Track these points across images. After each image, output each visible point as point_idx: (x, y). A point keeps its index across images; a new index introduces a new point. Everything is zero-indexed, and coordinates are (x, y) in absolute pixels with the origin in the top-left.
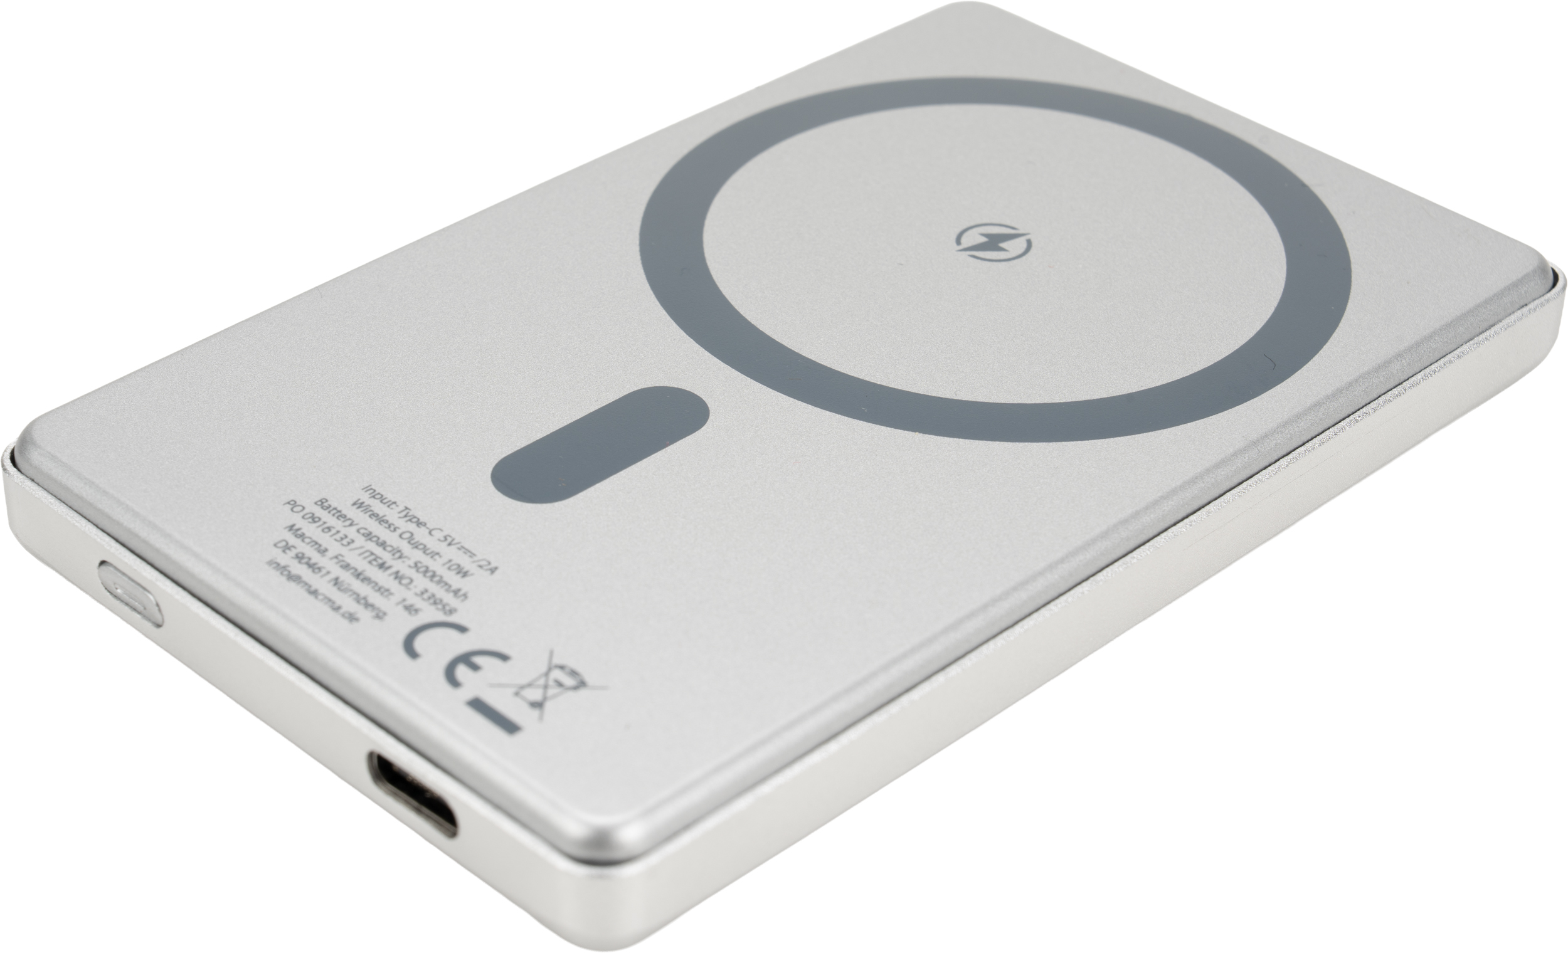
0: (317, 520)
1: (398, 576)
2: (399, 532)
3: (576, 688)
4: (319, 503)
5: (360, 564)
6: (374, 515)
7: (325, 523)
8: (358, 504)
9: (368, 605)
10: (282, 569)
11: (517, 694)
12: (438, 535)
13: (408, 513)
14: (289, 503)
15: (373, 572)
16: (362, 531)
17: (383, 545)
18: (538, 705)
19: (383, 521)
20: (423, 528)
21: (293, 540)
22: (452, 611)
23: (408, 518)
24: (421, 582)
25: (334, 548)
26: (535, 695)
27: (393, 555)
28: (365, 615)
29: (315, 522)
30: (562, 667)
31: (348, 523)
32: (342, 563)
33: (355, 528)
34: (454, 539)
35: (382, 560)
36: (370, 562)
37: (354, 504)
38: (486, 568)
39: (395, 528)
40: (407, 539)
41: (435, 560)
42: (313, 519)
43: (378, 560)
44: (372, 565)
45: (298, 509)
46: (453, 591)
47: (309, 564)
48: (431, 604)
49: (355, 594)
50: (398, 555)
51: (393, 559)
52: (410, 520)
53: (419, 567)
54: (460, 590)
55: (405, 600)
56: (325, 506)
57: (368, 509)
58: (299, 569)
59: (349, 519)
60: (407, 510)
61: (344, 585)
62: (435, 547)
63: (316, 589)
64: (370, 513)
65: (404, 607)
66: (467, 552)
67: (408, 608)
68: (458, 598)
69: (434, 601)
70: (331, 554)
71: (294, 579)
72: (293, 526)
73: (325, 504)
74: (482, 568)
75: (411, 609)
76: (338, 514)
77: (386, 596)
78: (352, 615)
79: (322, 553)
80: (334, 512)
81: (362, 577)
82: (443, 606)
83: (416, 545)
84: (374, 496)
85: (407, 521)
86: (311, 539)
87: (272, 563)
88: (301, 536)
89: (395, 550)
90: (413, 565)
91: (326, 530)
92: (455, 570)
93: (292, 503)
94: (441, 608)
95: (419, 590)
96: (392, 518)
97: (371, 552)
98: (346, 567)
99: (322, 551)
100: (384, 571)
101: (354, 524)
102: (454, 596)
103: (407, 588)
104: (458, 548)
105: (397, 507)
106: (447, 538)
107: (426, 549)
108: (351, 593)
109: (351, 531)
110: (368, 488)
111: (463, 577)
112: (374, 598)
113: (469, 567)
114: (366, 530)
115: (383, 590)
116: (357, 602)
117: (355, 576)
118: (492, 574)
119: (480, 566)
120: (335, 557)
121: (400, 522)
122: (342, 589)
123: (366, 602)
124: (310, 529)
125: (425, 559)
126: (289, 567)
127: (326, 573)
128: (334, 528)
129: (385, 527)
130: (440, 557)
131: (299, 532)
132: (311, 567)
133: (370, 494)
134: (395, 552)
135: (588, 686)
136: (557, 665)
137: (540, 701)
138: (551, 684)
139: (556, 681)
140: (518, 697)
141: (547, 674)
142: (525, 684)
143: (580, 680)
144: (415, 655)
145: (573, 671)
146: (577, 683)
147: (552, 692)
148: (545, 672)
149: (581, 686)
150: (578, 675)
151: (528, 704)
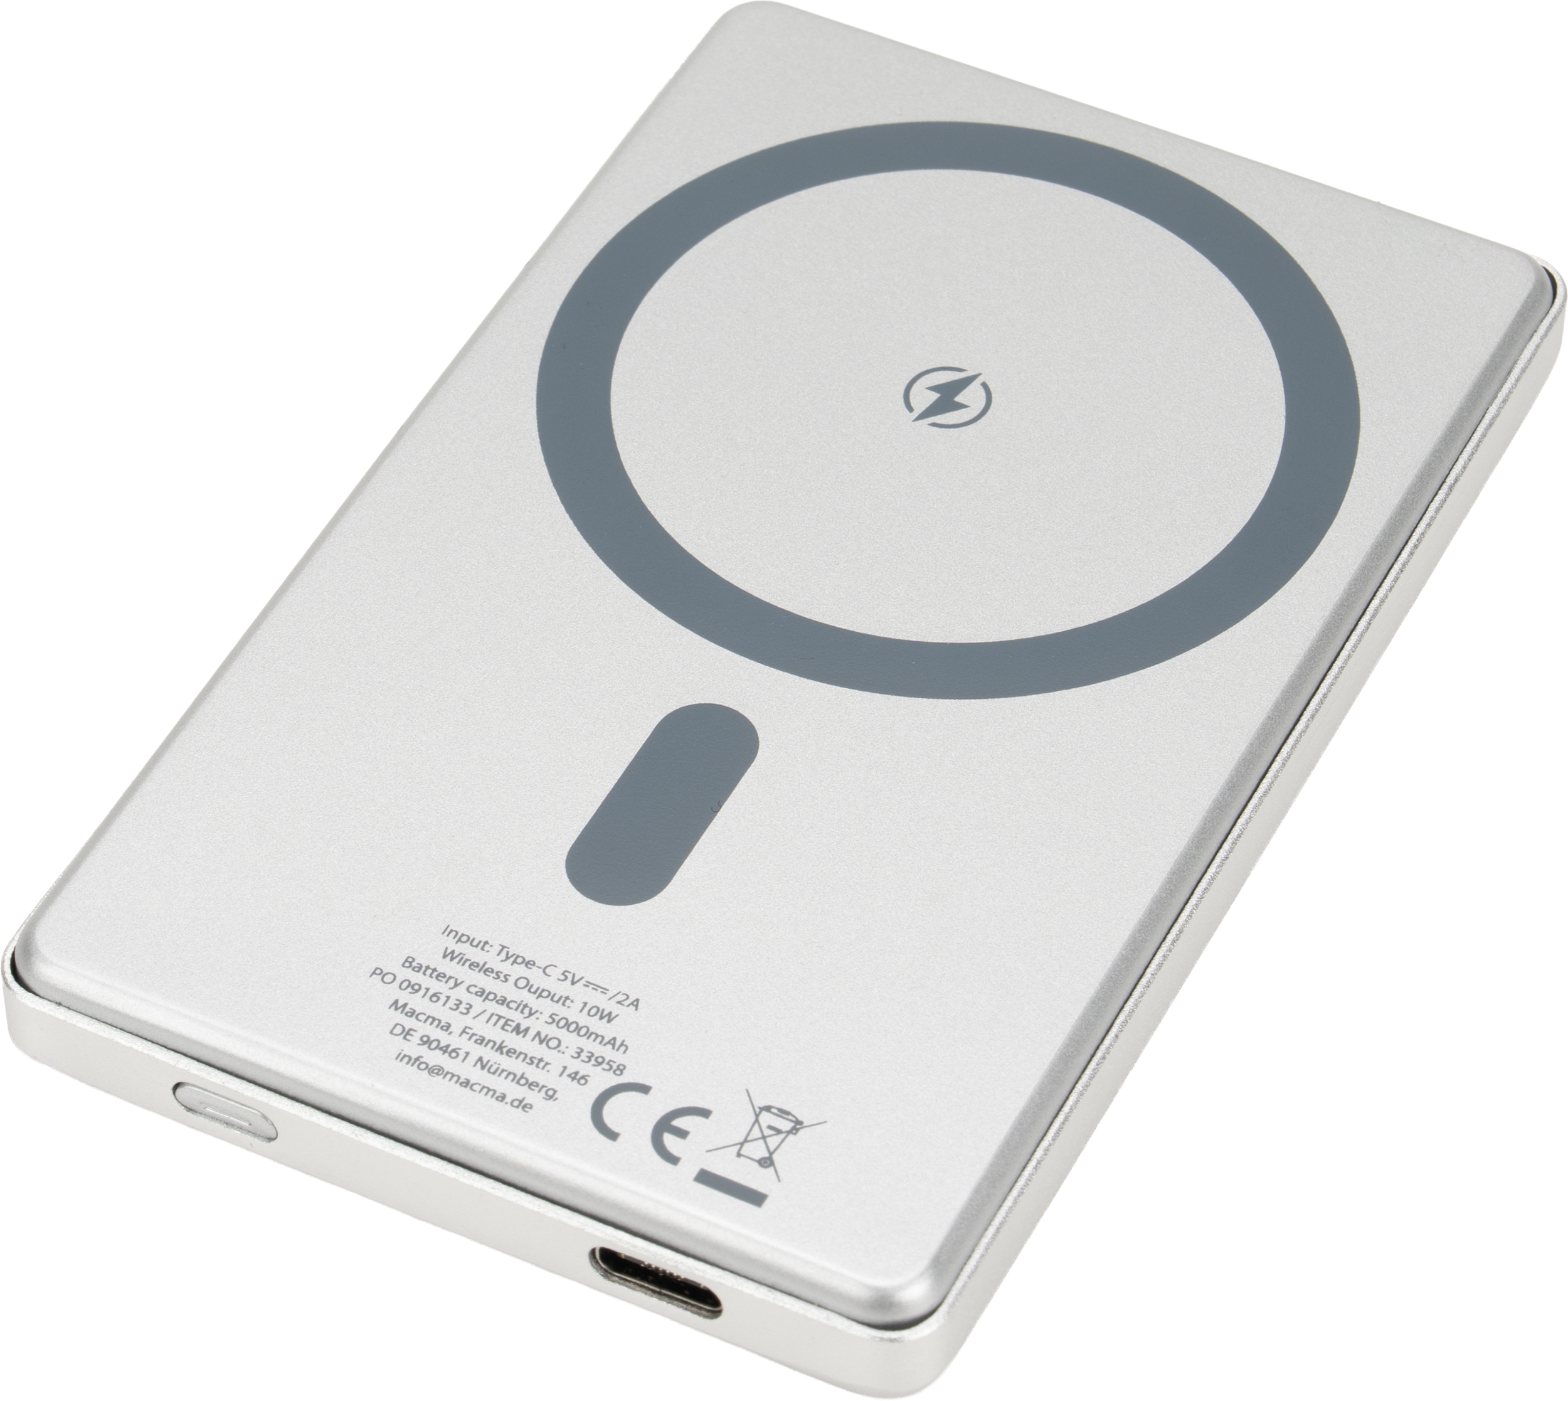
0: (416, 987)
1: (543, 1040)
2: (512, 980)
3: (794, 1131)
4: (407, 964)
5: (495, 1033)
6: (473, 965)
7: (428, 989)
8: (449, 955)
9: (531, 1085)
10: (417, 1061)
11: (739, 1155)
12: (555, 973)
13: (508, 952)
14: (374, 973)
15: (513, 1041)
16: (473, 989)
17: (503, 1001)
18: (767, 1162)
19: (487, 970)
20: (534, 968)
21: (409, 1023)
22: (621, 1070)
23: (512, 959)
24: (571, 1041)
25: (458, 1021)
26: (757, 1150)
27: (522, 1012)
28: (534, 1097)
29: (417, 991)
30: (768, 1109)
31: (452, 983)
32: (474, 1038)
33: (463, 988)
34: (574, 975)
35: (513, 1021)
36: (503, 1028)
37: (445, 956)
38: (626, 1003)
39: (505, 976)
40: (525, 987)
41: (569, 1007)
42: (412, 988)
43: (509, 1022)
44: (507, 1031)
45: (388, 978)
46: (609, 1042)
47: (441, 1049)
48: (594, 1065)
49: (510, 1073)
50: (527, 1011)
51: (525, 1018)
52: (515, 962)
53: (557, 1020)
54: (614, 1039)
55: (565, 1068)
56: (415, 967)
57: (462, 958)
58: (435, 1058)
59: (450, 977)
60: (504, 947)
61: (491, 1066)
62: (562, 989)
63: (466, 1079)
64: (468, 963)
65: (569, 1076)
66: (596, 987)
67: (574, 1076)
68: (618, 1050)
69: (596, 1060)
70: (456, 1028)
71: (436, 1071)
72: (396, 1002)
73: (414, 964)
74: (623, 1005)
75: (578, 1077)
76: (435, 974)
77: (543, 1068)
78: (521, 1102)
79: (446, 1030)
80: (429, 972)
81: (505, 1050)
82: (608, 1063)
83: (540, 993)
84: (459, 940)
85: (512, 964)
86: (425, 1014)
87: (401, 1057)
88: (412, 1014)
89: (519, 1005)
90: (550, 1020)
91: (434, 999)
92: (596, 1014)
93: (378, 972)
94: (607, 1067)
95: (572, 1051)
96: (495, 962)
97: (497, 1015)
98: (481, 1041)
99: (445, 1028)
100: (524, 1036)
101: (459, 982)
102: (613, 1048)
103: (559, 1051)
104: (585, 985)
105: (491, 946)
106: (566, 974)
107: (552, 995)
108: (505, 1074)
109: (461, 993)
110: (448, 931)
111: (609, 1021)
112: (533, 1074)
113: (609, 1006)
114: (476, 986)
115: (536, 1061)
116: (518, 1082)
117: (497, 1050)
118: (636, 1009)
119: (619, 1002)
120: (464, 1031)
121: (506, 968)
122: (492, 1070)
123: (527, 1080)
124: (417, 1002)
125: (558, 1008)
126: (422, 1057)
127: (465, 1055)
128: (441, 993)
129: (494, 978)
130: (572, 1001)
131: (407, 1009)
132: (445, 1052)
133: (454, 938)
134: (521, 1007)
135: (805, 1124)
136: (762, 1106)
137: (767, 1155)
138: (767, 1132)
139: (770, 1127)
140: (742, 1158)
141: (757, 1121)
142: (741, 1140)
143: (794, 1119)
144: (612, 1135)
145: (780, 1110)
146: (792, 1124)
147: (773, 1141)
148: (753, 1118)
149: (798, 1127)
150: (788, 1113)
151: (756, 1164)
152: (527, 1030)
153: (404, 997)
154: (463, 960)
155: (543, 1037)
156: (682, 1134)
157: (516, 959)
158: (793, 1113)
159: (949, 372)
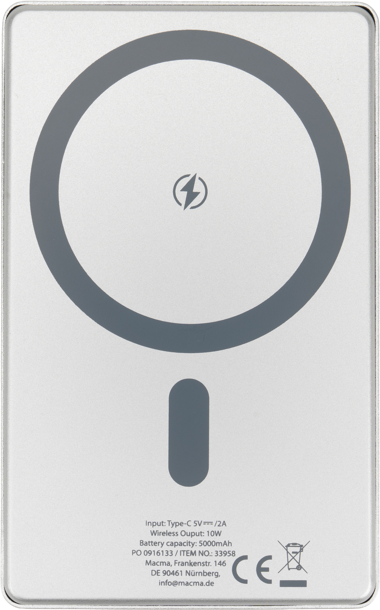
0: (150, 552)
1: (202, 554)
2: (179, 533)
3: (301, 550)
4: (142, 544)
5: (186, 559)
6: (163, 534)
7: (154, 551)
8: (153, 533)
9: (209, 574)
10: (166, 583)
11: (289, 569)
12: (192, 524)
13: (172, 522)
14: (133, 553)
15: (193, 559)
16: (169, 544)
17: (181, 544)
18: (299, 567)
19: (169, 533)
20: (184, 525)
21: (156, 568)
22: (234, 554)
24: (212, 549)
25: (171, 560)
26: (293, 564)
27: (190, 546)
28: (212, 579)
29: (151, 553)
30: (288, 545)
32: (180, 564)
33: (165, 544)
34: (198, 521)
35: (189, 551)
36: (187, 555)
37: (152, 535)
38: (221, 525)
39: (176, 533)
40: (185, 535)
41: (204, 536)
42: (149, 553)
43: (188, 552)
44: (189, 556)
45: (139, 553)
46: (224, 544)
47: (172, 574)
48: (224, 556)
49: (199, 573)
50: (191, 544)
51: (192, 547)
52: (176, 526)
53: (203, 543)
54: (225, 542)
55: (216, 561)
56: (145, 544)
57: (158, 532)
58: (172, 578)
59: (159, 543)
60: (169, 521)
61: (192, 572)
62: (197, 529)
63: (186, 582)
64: (161, 534)
65: (219, 564)
66: (208, 523)
67: (220, 564)
68: (229, 546)
69: (224, 554)
70: (172, 563)
71: (175, 584)
72: (147, 561)
73: (144, 543)
74: (221, 526)
75: (222, 563)
76: (153, 543)
77: (209, 566)
78: (209, 582)
79: (169, 565)
80: (150, 543)
81: (192, 564)
82: (228, 553)
83: (191, 535)
84: (153, 525)
85: (176, 527)
86: (159, 562)
87: (161, 583)
88: (155, 564)
89: (187, 542)
90: (201, 544)
91: (158, 554)
92: (214, 535)
93: (134, 552)
94: (229, 555)
95: (214, 554)
96: (170, 529)
97: (182, 551)
98: (183, 564)
99: (168, 565)
100: (196, 555)
101: (162, 543)
102: (227, 546)
103: (210, 556)
104: (204, 524)
105: (165, 523)
106: (195, 522)
107: (195, 533)
108: (198, 574)
109: (165, 548)
110: (148, 523)
111: (220, 535)
112: (207, 569)
113: (217, 529)
114: (169, 542)
115: (205, 564)
116: (204, 575)
117: (190, 566)
118: (226, 526)
119: (219, 526)
120: (175, 563)
121: (174, 530)
122: (193, 574)
123: (206, 573)
124: (154, 558)
125: (200, 538)
126: (167, 580)
127: (181, 572)
128: (159, 551)
129: (173, 536)
130: (203, 533)
131: (152, 563)
132: (174, 574)
133: (151, 525)
134: (188, 543)
135: (304, 546)
136: (286, 545)
137: (298, 564)
138: (294, 555)
139: (293, 553)
140: (290, 570)
141: (288, 552)
142: (287, 563)
143: (299, 545)
144: (245, 582)
145: (293, 544)
146: (300, 548)
147: (297, 558)
148: (286, 551)
149: (302, 548)
150: (296, 544)
151: (296, 570)
152: (195, 552)
153: (148, 558)
155: (202, 552)
156: (267, 570)
157: (175, 524)
158: (297, 543)
159: (184, 179)
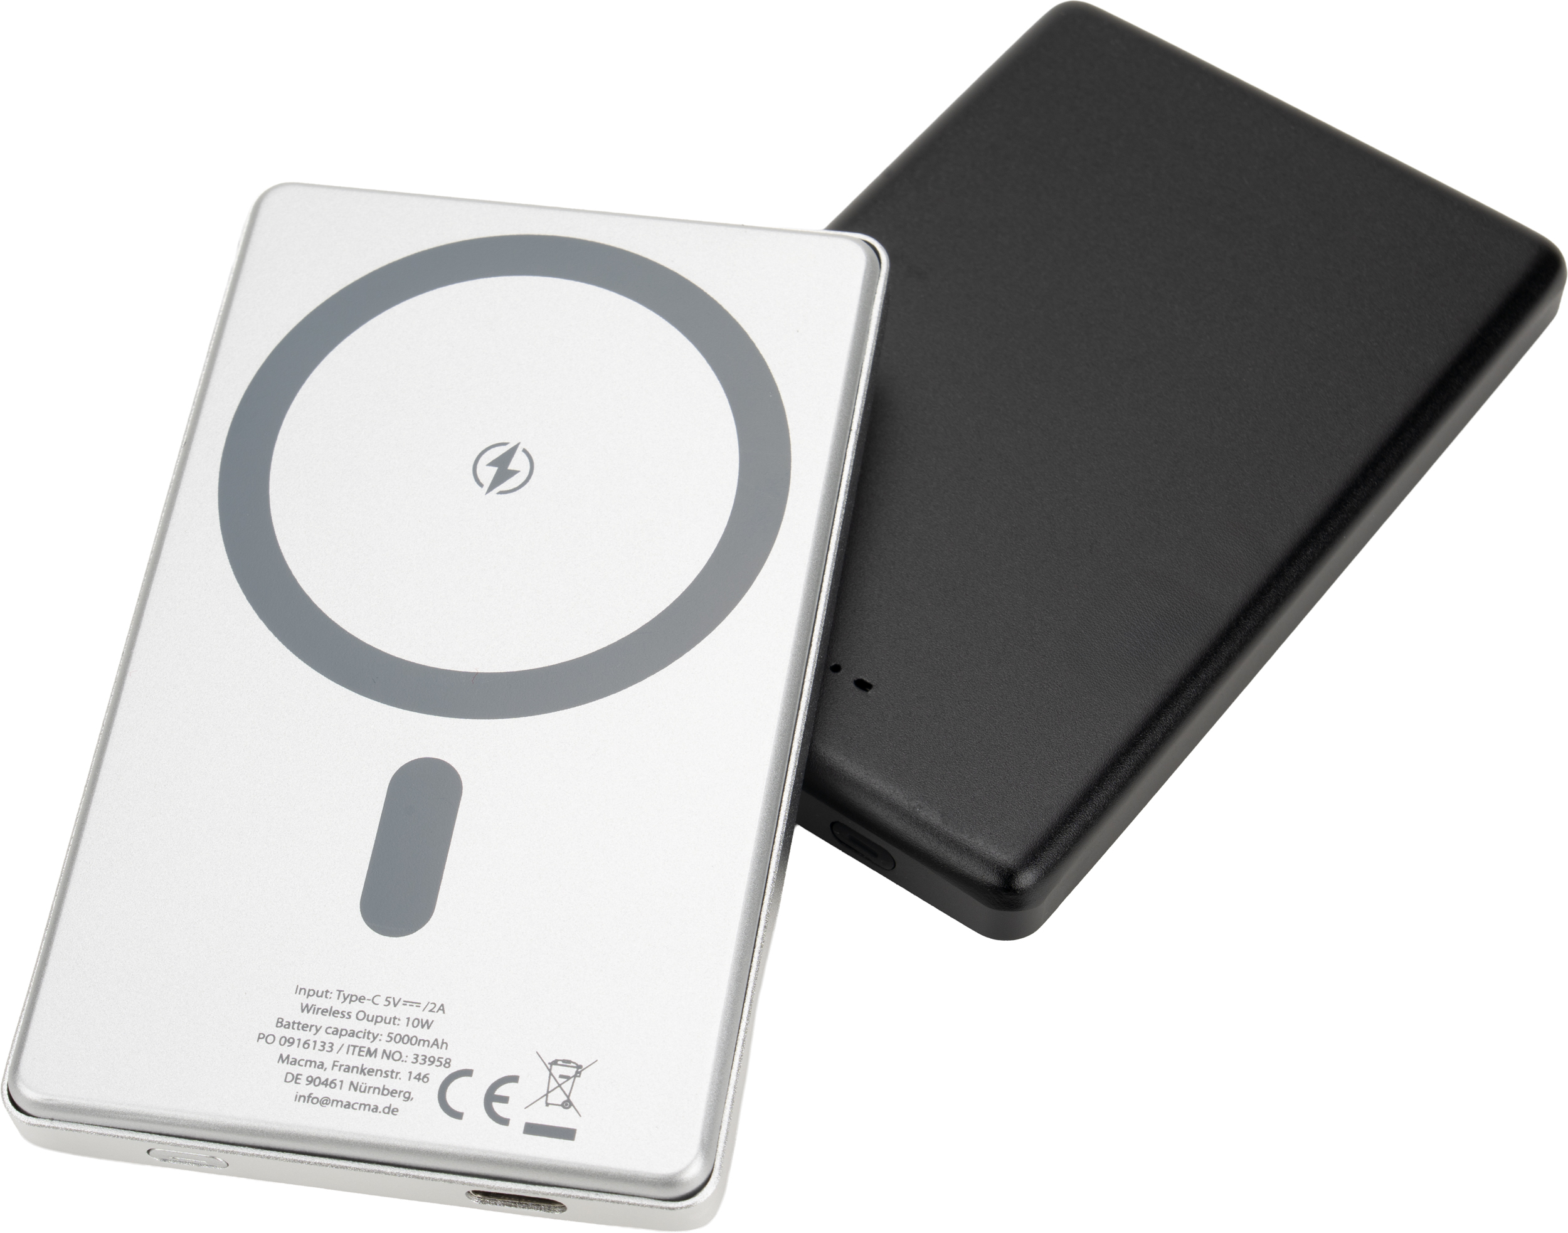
0: (291, 1040)
1: (389, 1055)
2: (353, 1015)
3: (578, 1074)
4: (279, 1025)
5: (355, 1060)
6: (324, 1012)
7: (299, 1040)
8: (306, 1008)
9: (392, 1093)
10: (309, 1098)
11: (547, 1104)
12: (381, 1001)
13: (344, 994)
14: (259, 1038)
15: (369, 1063)
16: (330, 1031)
17: (353, 1034)
18: (567, 1104)
19: (334, 1013)
20: (365, 1001)
21: (295, 1070)
22: (448, 1063)
23: (348, 999)
24: (408, 1050)
25: (327, 1058)
26: (558, 1097)
27: (368, 1038)
28: (396, 1102)
29: (293, 1043)
30: (555, 1063)
31: (314, 1029)
32: (343, 1068)
33: (322, 1031)
34: (394, 998)
35: (365, 1047)
36: (359, 1055)
37: (303, 1011)
38: (436, 1010)
39: (348, 1014)
40: (364, 1018)
41: (398, 1025)
42: (289, 1042)
43: (362, 1049)
44: (363, 1056)
45: (270, 1039)
46: (433, 1044)
47: (323, 1084)
48: (429, 1065)
49: (375, 1088)
50: (371, 1036)
51: (371, 1042)
52: (351, 1001)
53: (393, 1037)
54: (436, 1040)
55: (410, 1073)
56: (285, 1025)
57: (315, 1008)
58: (321, 1092)
59: (312, 1026)
60: (340, 991)
61: (361, 1086)
62: (388, 1013)
63: (347, 1102)
64: (320, 1011)
65: (415, 1078)
66: (412, 1003)
67: (418, 1077)
68: (441, 1048)
69: (429, 1060)
70: (328, 1064)
71: (325, 1102)
72: (281, 1056)
73: (284, 1023)
74: (434, 1012)
75: (421, 1077)
76: (301, 1026)
77: (396, 1078)
78: (389, 1108)
79: (322, 1068)
80: (296, 1026)
81: (366, 1071)
82: (438, 1061)
83: (376, 1020)
84: (309, 995)
85: (350, 1003)
86: (303, 1060)
87: (298, 1098)
88: (295, 1062)
89: (365, 1033)
90: (389, 1039)
91: (306, 1046)
92: (418, 1025)
93: (261, 1037)
94: (439, 1064)
95: (412, 1058)
96: (338, 1005)
97: (352, 1046)
98: (348, 1069)
99: (320, 1067)
100: (375, 1057)
101: (318, 1028)
102: (438, 1048)
103: (403, 1061)
104: (404, 1004)
105: (331, 993)
106: (388, 999)
107: (384, 1018)
108: (372, 1090)
109: (322, 1036)
110: (299, 990)
111: (429, 1027)
112: (391, 1084)
113: (425, 1016)
114: (331, 1028)
115: (389, 1074)
116: (383, 1094)
117: (361, 1074)
118: (444, 1013)
119: (431, 1011)
120: (334, 1065)
121: (346, 1007)
122: (363, 1090)
123: (388, 1090)
124: (295, 1052)
125: (391, 1028)
126: (312, 1094)
127: (340, 1083)
128: (309, 1040)
129: (341, 1017)
130: (399, 1020)
131: (290, 1060)
132: (326, 1085)
133: (304, 994)
134: (366, 1034)
135: (584, 1067)
136: (551, 1062)
137: (566, 1099)
138: (561, 1081)
139: (561, 1076)
140: (550, 1106)
141: (551, 1074)
142: (545, 1092)
143: (574, 1065)
144: (458, 1115)
145: (564, 1061)
146: (575, 1069)
147: (567, 1086)
148: (548, 1073)
149: (579, 1070)
150: (570, 1062)
151: (561, 1107)
152: (376, 1051)
153: (286, 1050)
154: (315, 1010)
155: (388, 1053)
156: (504, 1100)
157: (351, 998)
158: (573, 1061)
159: (497, 448)
